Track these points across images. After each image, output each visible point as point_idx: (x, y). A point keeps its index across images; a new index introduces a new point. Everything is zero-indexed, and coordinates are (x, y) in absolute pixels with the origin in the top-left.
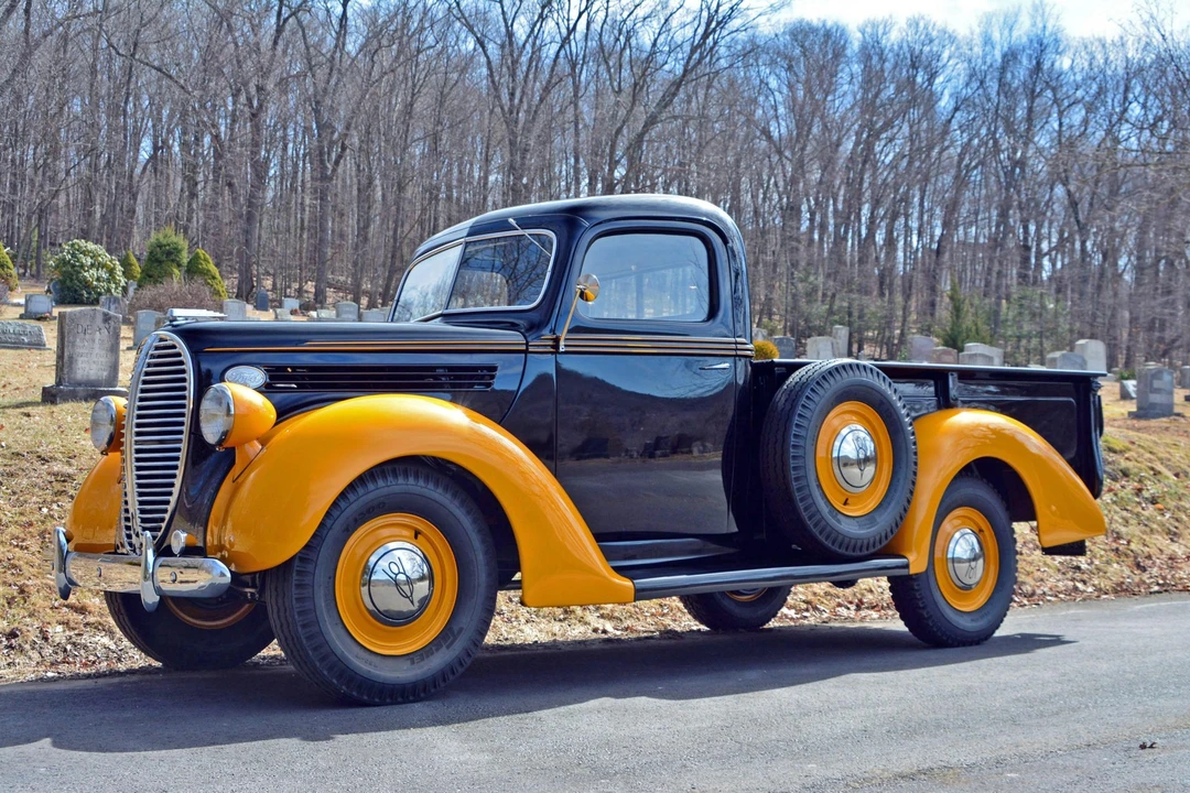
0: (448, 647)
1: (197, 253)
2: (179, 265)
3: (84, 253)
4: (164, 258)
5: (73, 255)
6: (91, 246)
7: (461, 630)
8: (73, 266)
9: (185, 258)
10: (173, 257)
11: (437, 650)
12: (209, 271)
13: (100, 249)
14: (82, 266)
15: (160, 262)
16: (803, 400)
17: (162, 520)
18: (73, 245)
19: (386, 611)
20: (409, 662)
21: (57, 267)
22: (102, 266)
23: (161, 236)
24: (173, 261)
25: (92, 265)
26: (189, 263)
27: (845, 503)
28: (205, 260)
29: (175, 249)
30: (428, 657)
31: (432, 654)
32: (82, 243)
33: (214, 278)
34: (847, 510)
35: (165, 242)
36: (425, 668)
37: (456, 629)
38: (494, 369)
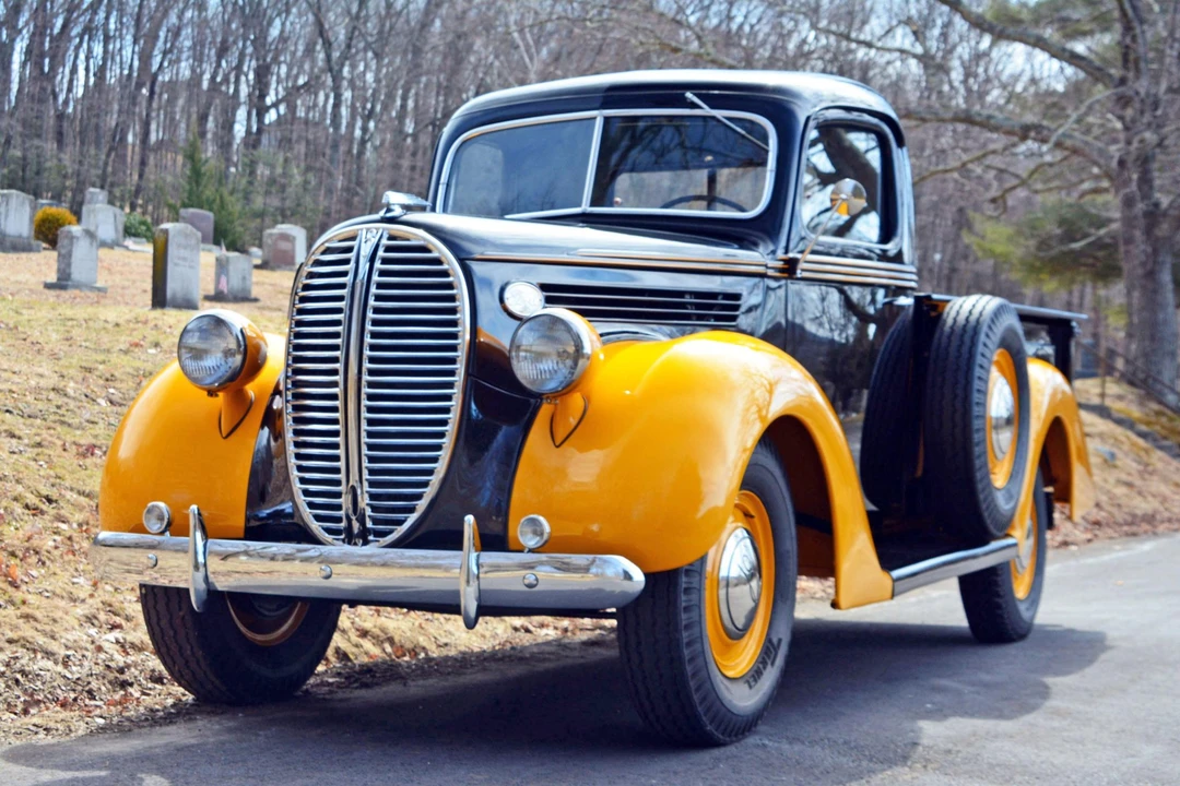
0: (773, 664)
7: (780, 641)
11: (765, 668)
16: (980, 348)
17: (419, 497)
20: (746, 685)
30: (759, 678)
31: (762, 673)
34: (994, 481)
36: (761, 693)
37: (775, 641)
38: (737, 297)
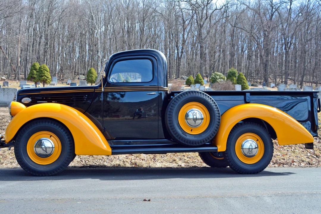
1: (240, 74)
2: (235, 77)
3: (217, 75)
4: (232, 75)
5: (215, 76)
6: (219, 73)
8: (215, 79)
9: (237, 75)
10: (234, 75)
12: (243, 78)
13: (221, 74)
14: (217, 79)
15: (230, 76)
18: (215, 74)
19: (40, 154)
21: (211, 79)
22: (222, 78)
23: (231, 70)
24: (234, 76)
25: (219, 78)
26: (238, 76)
27: (191, 131)
28: (242, 75)
29: (234, 73)
32: (217, 73)
33: (244, 79)
34: (191, 133)
35: (232, 71)
38: (86, 96)
